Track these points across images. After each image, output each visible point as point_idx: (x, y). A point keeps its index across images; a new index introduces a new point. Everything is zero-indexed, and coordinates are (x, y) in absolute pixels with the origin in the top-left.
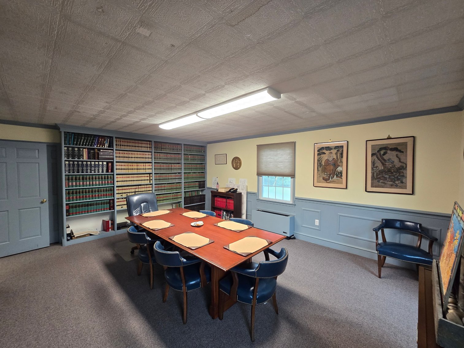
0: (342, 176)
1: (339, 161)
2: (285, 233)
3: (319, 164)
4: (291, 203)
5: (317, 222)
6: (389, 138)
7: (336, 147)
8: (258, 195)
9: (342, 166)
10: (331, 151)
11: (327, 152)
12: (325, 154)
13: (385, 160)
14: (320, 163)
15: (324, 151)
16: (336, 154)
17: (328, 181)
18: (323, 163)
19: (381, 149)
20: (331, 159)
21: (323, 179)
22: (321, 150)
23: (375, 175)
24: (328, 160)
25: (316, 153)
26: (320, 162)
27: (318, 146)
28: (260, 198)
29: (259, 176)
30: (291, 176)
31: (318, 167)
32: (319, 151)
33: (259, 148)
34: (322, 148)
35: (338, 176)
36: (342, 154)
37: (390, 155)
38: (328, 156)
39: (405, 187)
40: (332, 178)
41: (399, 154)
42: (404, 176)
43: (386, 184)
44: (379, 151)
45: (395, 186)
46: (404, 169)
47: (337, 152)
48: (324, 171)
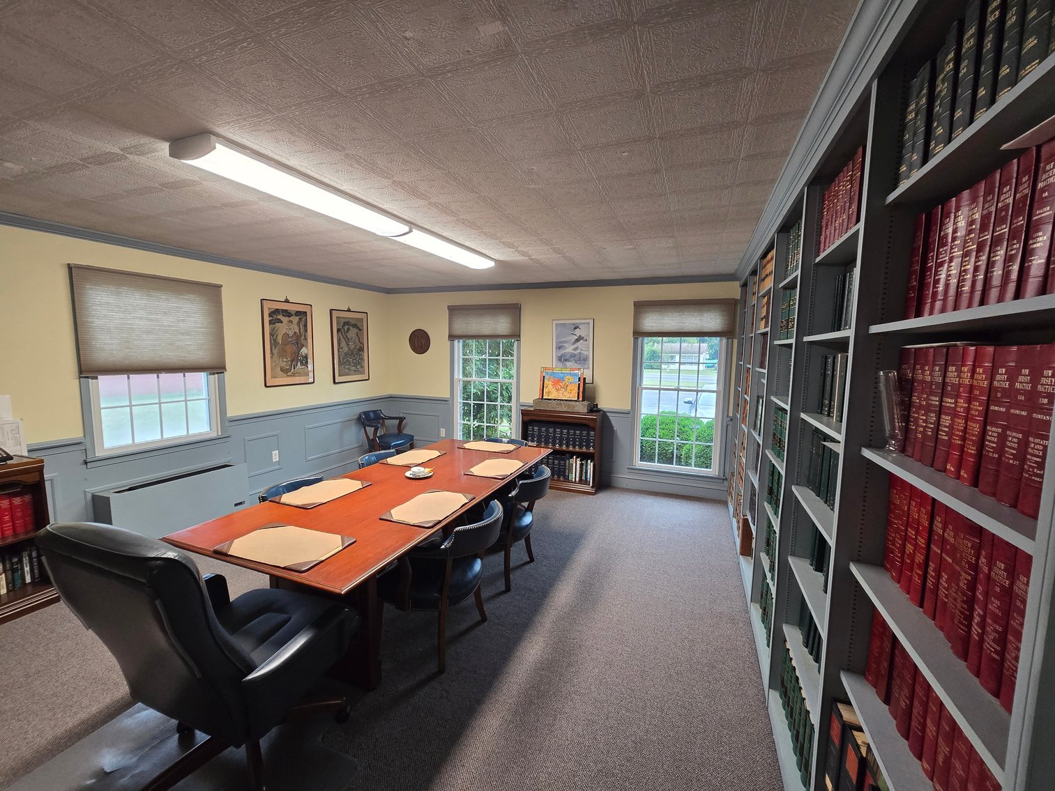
0: (307, 362)
1: (302, 337)
2: (241, 503)
3: (272, 341)
4: (214, 435)
5: (275, 456)
6: (349, 310)
7: (298, 313)
8: (89, 444)
9: (307, 346)
10: (291, 318)
11: (285, 319)
12: (282, 322)
13: (348, 339)
14: (275, 340)
15: (280, 317)
16: (298, 324)
17: (289, 373)
18: (280, 340)
19: (345, 323)
20: (291, 333)
21: (282, 370)
22: (275, 314)
23: (341, 359)
24: (286, 335)
25: (267, 319)
26: (274, 337)
27: (267, 305)
28: (99, 454)
29: (87, 377)
30: (217, 368)
31: (271, 348)
32: (270, 315)
33: (77, 276)
34: (277, 311)
35: (302, 363)
36: (306, 326)
37: (352, 333)
38: (287, 328)
39: (364, 371)
40: (294, 368)
41: (359, 332)
42: (362, 359)
43: (350, 370)
44: (343, 326)
45: (357, 372)
46: (363, 350)
47: (299, 322)
48: (282, 354)
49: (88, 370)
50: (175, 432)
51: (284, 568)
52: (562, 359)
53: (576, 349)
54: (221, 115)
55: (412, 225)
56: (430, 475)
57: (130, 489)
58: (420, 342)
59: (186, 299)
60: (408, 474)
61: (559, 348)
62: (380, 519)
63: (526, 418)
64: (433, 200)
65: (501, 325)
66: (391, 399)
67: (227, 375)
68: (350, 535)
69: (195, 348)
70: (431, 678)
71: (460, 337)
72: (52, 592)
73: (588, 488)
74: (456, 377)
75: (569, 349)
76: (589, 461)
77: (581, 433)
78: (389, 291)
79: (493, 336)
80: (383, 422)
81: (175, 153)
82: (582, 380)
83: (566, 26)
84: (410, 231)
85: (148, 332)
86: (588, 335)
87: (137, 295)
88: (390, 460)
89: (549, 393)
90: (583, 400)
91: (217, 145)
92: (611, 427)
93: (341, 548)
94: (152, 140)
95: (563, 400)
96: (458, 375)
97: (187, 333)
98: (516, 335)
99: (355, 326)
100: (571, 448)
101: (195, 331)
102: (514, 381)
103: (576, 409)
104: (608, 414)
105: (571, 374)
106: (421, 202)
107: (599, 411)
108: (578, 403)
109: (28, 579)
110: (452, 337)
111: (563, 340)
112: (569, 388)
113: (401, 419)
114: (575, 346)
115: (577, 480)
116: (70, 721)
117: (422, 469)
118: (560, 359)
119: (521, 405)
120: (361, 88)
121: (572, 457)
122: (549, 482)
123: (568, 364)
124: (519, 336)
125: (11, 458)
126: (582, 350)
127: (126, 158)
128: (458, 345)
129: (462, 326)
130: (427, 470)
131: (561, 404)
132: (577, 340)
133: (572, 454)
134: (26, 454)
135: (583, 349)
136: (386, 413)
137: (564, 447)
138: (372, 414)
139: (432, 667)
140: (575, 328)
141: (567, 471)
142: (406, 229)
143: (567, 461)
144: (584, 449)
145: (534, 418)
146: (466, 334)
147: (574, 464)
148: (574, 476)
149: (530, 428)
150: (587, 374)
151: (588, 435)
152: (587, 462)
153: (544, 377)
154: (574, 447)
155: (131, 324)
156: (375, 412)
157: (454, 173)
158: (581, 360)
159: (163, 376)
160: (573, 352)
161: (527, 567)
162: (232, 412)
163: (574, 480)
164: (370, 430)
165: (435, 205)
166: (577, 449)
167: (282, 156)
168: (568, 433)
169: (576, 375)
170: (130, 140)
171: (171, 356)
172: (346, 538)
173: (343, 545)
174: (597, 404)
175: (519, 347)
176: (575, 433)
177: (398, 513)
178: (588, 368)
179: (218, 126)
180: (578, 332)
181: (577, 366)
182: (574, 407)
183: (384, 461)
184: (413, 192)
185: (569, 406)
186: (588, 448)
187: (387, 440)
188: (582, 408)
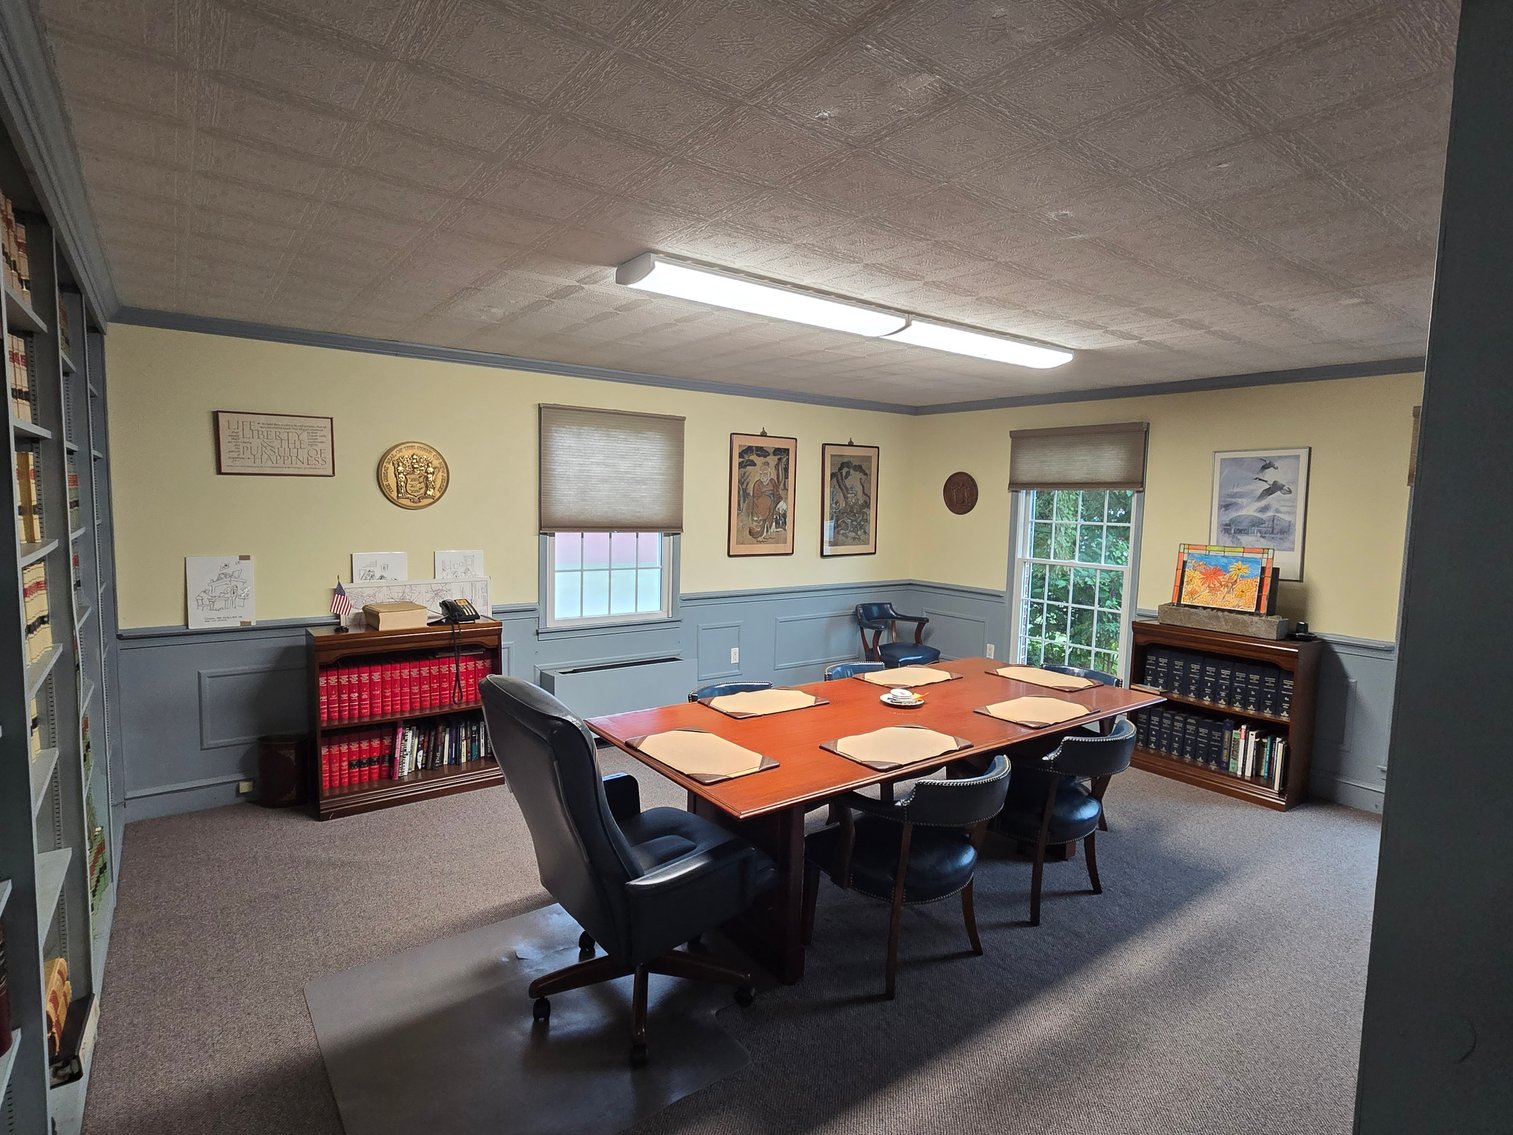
1: (782, 486)
3: (741, 492)
4: (664, 616)
5: (735, 655)
6: (851, 444)
7: (777, 451)
8: (542, 612)
10: (768, 459)
11: (759, 460)
12: (755, 465)
13: (847, 489)
14: (745, 490)
15: (753, 457)
16: (777, 467)
17: (760, 539)
18: (750, 491)
19: (844, 464)
20: (766, 480)
21: (750, 533)
22: (747, 453)
24: (760, 482)
25: (736, 460)
27: (739, 442)
28: (551, 625)
29: (546, 534)
30: (672, 528)
31: (739, 501)
32: (741, 456)
33: (548, 416)
34: (749, 450)
35: (777, 523)
36: (786, 470)
37: (854, 480)
38: (763, 472)
39: (868, 540)
40: (767, 531)
41: (863, 477)
42: (867, 521)
43: (847, 537)
44: (840, 469)
45: (857, 540)
46: (868, 507)
47: (777, 465)
48: (752, 511)
49: (548, 526)
50: (623, 609)
51: (688, 776)
52: (1233, 529)
53: (1264, 509)
54: (658, 232)
55: (910, 315)
56: (918, 703)
57: (574, 671)
58: (961, 494)
59: (646, 438)
60: (885, 698)
61: (1226, 507)
62: (821, 747)
63: (1142, 640)
64: (930, 278)
65: (1108, 463)
66: (910, 587)
67: (684, 537)
68: (775, 758)
69: (649, 503)
70: (871, 999)
71: (1028, 486)
72: (496, 772)
73: (1272, 794)
74: (1019, 555)
75: (1249, 510)
76: (1278, 740)
77: (1262, 682)
78: (916, 411)
79: (1093, 484)
80: (893, 622)
81: (621, 280)
82: (1269, 573)
83: (1017, 53)
84: (908, 325)
85: (605, 481)
86: (1295, 482)
87: (597, 436)
88: (869, 676)
89: (1192, 594)
90: (1270, 612)
91: (657, 263)
92: (1342, 676)
93: (757, 770)
94: (602, 267)
95: (1223, 610)
96: (1025, 551)
97: (642, 482)
98: (1138, 483)
99: (859, 468)
100: (1237, 708)
101: (652, 479)
102: (1126, 569)
103: (1252, 631)
104: (1337, 649)
105: (1244, 560)
106: (915, 284)
107: (1310, 638)
108: (1256, 619)
109: (483, 754)
110: (1015, 486)
111: (1236, 490)
112: (1238, 587)
113: (922, 622)
114: (1263, 503)
115: (1248, 773)
116: (497, 900)
117: (908, 693)
118: (1226, 528)
119: (1139, 615)
120: (790, 176)
121: (1238, 727)
122: (1129, 752)
123: (1245, 539)
124: (1142, 484)
125: (478, 618)
126: (1277, 511)
127: (583, 288)
128: (1028, 501)
129: (1035, 466)
130: (917, 696)
131: (1218, 617)
132: (1269, 492)
133: (1238, 721)
134: (490, 615)
135: (1282, 509)
136: (898, 608)
137: (1222, 704)
138: (875, 610)
139: (878, 986)
140: (1265, 467)
141: (1225, 752)
142: (902, 322)
143: (1227, 734)
144: (1267, 714)
145: (1159, 640)
146: (1040, 480)
147: (1242, 742)
148: (1240, 765)
149: (1151, 659)
150: (1286, 562)
151: (1279, 685)
152: (1273, 742)
153: (1185, 563)
154: (1245, 706)
155: (588, 471)
156: (880, 606)
157: (945, 242)
158: (1277, 532)
159: (615, 535)
160: (1259, 515)
161: (1084, 899)
162: (685, 589)
163: (1239, 773)
164: (869, 633)
165: (936, 285)
166: (1251, 711)
167: (726, 260)
168: (1232, 678)
169: (1256, 561)
170: (583, 272)
171: (624, 511)
172: (766, 761)
173: (761, 765)
174: (1306, 626)
175: (1141, 504)
176: (1247, 679)
177: (846, 745)
178: (1292, 549)
179: (657, 243)
180: (1271, 476)
181: (1263, 543)
182: (1245, 624)
183: (860, 676)
184: (896, 273)
185: (1236, 623)
186: (1277, 711)
187: (896, 652)
188: (1265, 629)
